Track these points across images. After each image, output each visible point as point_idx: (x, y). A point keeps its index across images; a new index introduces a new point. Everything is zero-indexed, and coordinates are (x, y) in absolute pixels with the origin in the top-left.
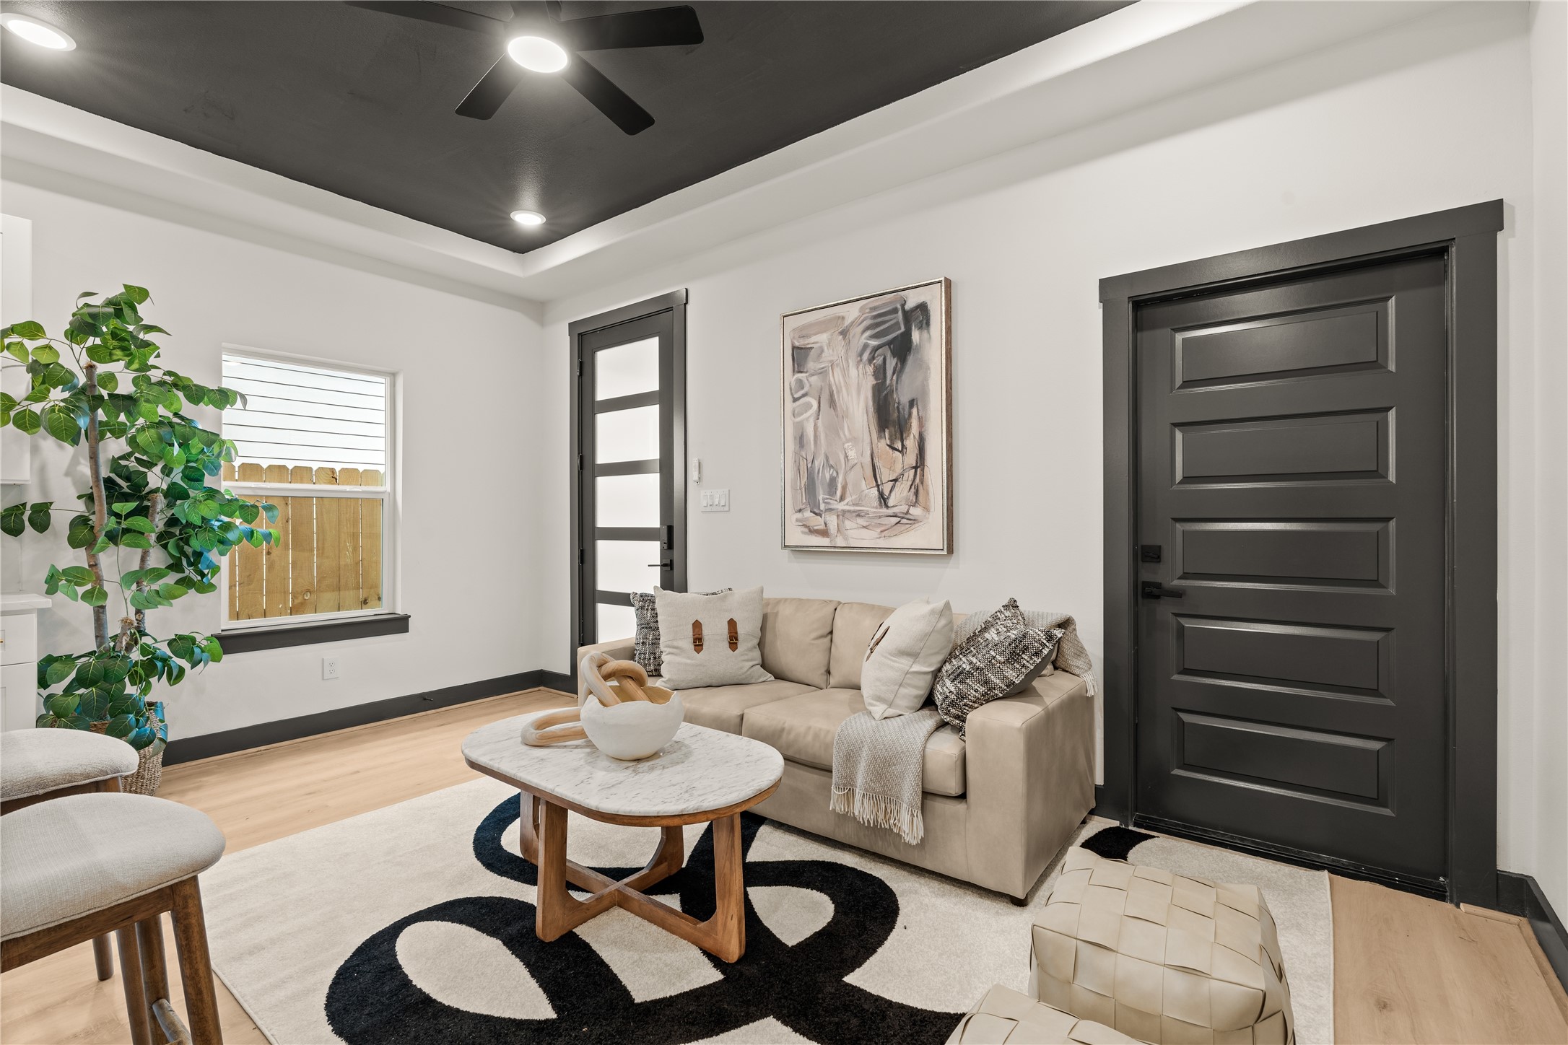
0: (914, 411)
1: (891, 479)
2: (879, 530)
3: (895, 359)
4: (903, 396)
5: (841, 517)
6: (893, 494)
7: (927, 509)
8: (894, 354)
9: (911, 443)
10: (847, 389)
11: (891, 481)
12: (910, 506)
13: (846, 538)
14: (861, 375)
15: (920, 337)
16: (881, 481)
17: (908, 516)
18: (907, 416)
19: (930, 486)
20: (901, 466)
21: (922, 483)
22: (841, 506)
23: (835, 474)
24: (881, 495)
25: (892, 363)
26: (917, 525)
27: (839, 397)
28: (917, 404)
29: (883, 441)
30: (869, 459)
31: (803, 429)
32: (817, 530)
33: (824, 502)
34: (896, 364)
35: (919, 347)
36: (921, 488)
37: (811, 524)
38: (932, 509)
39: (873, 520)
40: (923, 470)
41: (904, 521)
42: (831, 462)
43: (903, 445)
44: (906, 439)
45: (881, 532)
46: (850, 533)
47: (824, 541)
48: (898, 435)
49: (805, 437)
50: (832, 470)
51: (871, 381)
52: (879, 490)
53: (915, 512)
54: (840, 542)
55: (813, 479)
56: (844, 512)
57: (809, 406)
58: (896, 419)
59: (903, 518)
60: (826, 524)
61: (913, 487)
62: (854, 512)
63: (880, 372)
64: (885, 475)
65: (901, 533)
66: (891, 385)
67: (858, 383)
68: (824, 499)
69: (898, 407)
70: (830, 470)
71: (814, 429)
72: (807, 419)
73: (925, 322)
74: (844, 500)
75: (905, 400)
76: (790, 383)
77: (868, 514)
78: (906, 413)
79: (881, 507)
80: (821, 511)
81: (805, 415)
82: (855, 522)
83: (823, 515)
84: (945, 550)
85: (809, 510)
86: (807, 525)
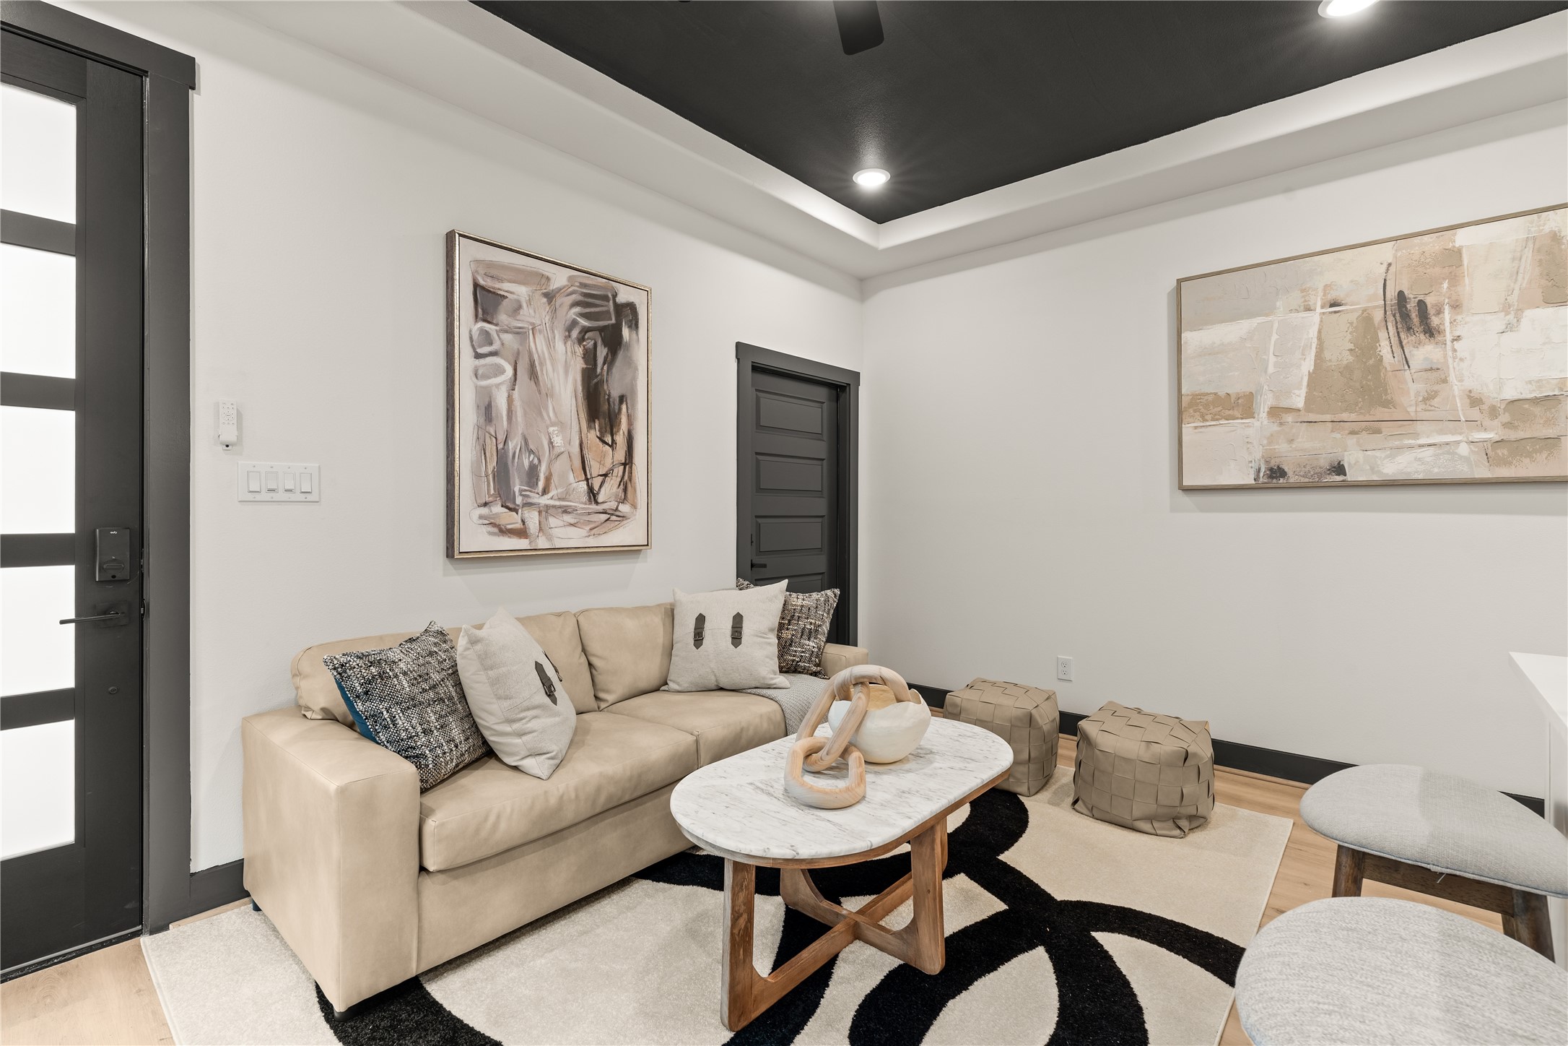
0: (624, 407)
1: (601, 473)
2: (588, 528)
3: (606, 348)
4: (614, 388)
5: (544, 513)
6: (603, 490)
7: (634, 506)
8: (605, 344)
9: (620, 439)
10: (552, 365)
11: (601, 475)
12: (619, 503)
13: (550, 538)
14: (569, 353)
15: (630, 336)
16: (591, 475)
17: (617, 513)
18: (617, 411)
19: (637, 484)
20: (611, 461)
21: (630, 481)
22: (544, 500)
23: (536, 461)
24: (591, 489)
25: (602, 352)
26: (625, 522)
27: (542, 370)
28: (626, 401)
29: (592, 432)
30: (578, 449)
31: (490, 397)
32: (511, 529)
33: (521, 495)
34: (607, 354)
35: (628, 346)
36: (629, 485)
37: (502, 522)
38: (639, 507)
39: (581, 517)
40: (631, 467)
41: (614, 518)
42: (532, 447)
43: (613, 440)
44: (616, 434)
45: (591, 529)
46: (556, 532)
47: (522, 544)
48: (608, 429)
49: (494, 409)
50: (532, 456)
51: (578, 364)
52: (588, 484)
53: (624, 508)
54: (542, 543)
55: (506, 465)
56: (547, 507)
57: (499, 371)
58: (607, 411)
59: (612, 514)
60: (523, 522)
61: (622, 483)
62: (560, 507)
63: (590, 356)
64: (595, 469)
65: (610, 530)
66: (601, 374)
67: (566, 361)
68: (521, 491)
69: (608, 400)
70: (529, 456)
71: (508, 400)
72: (498, 386)
73: (634, 322)
74: (548, 493)
75: (615, 394)
76: (470, 331)
77: (577, 510)
78: (617, 407)
79: (591, 504)
80: (518, 506)
81: (494, 379)
82: (561, 518)
83: (520, 510)
84: (647, 545)
85: (500, 504)
86: (497, 523)
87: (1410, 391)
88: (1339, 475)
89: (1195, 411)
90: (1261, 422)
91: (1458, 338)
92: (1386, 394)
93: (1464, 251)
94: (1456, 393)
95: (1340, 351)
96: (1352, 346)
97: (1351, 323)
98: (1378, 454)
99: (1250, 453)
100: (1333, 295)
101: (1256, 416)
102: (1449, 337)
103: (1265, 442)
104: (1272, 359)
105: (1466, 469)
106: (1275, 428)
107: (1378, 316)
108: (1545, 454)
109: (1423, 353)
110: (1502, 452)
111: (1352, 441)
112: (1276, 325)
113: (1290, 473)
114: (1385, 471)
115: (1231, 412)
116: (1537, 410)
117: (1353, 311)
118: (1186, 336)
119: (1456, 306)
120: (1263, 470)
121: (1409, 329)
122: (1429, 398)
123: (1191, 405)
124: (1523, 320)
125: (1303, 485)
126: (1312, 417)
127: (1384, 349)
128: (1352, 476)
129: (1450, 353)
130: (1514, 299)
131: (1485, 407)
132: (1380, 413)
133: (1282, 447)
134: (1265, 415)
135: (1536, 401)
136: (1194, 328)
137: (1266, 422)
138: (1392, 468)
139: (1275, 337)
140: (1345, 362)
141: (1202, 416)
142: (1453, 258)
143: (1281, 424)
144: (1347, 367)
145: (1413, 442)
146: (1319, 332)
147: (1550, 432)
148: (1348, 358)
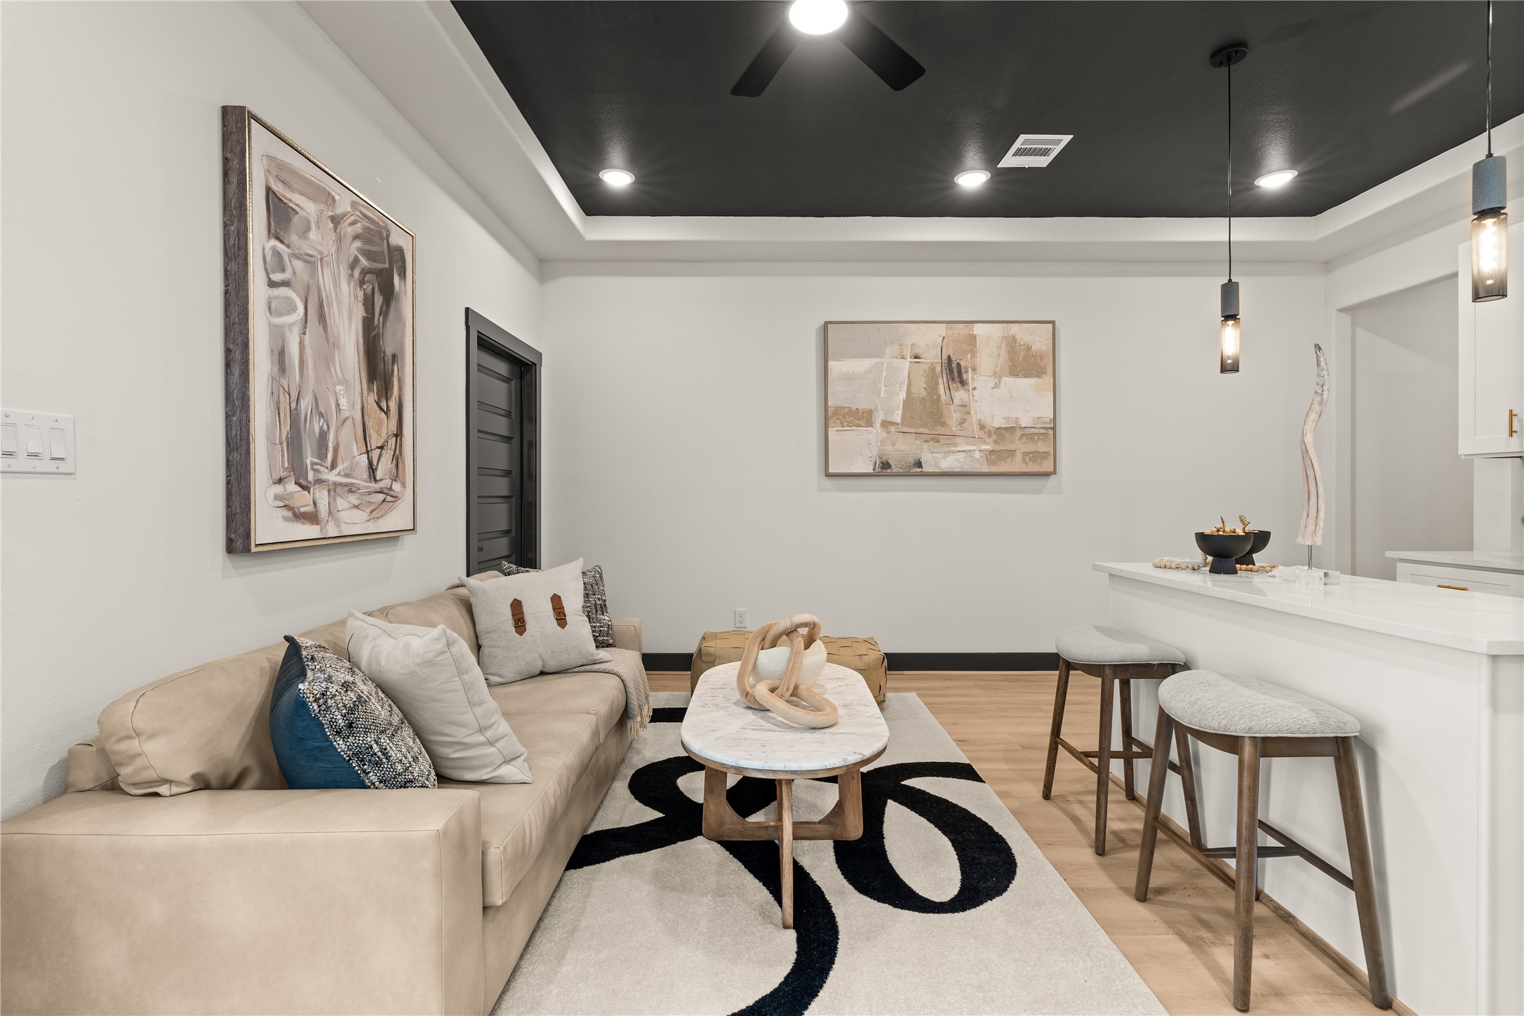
0: (396, 368)
1: (378, 445)
2: (369, 511)
3: (382, 297)
4: (387, 346)
5: (332, 492)
6: (380, 464)
7: (404, 485)
8: (381, 292)
9: (393, 405)
10: (338, 308)
11: (378, 448)
12: (392, 480)
13: (338, 525)
14: (352, 296)
15: (399, 286)
16: (371, 446)
17: (392, 493)
18: (390, 372)
19: (406, 459)
20: (386, 431)
21: (401, 455)
22: (332, 477)
23: (325, 427)
24: (371, 464)
25: (379, 300)
26: (397, 503)
28: (397, 361)
29: (371, 394)
30: (360, 416)
31: (283, 341)
32: (304, 513)
33: (313, 469)
34: (383, 304)
35: (398, 296)
36: (400, 460)
37: (296, 503)
38: (407, 486)
39: (364, 497)
40: (401, 440)
41: (389, 498)
42: (322, 409)
43: (388, 406)
44: (390, 400)
45: (371, 512)
46: (342, 515)
47: (314, 531)
48: (384, 393)
49: (287, 356)
50: (322, 420)
51: (360, 312)
52: (368, 458)
54: (332, 531)
55: (299, 429)
56: (336, 484)
57: (292, 305)
58: (383, 371)
59: (388, 494)
60: (315, 503)
61: (395, 458)
62: (346, 485)
63: (369, 304)
64: (375, 441)
65: (386, 513)
66: (378, 325)
67: (350, 306)
68: (313, 464)
69: (384, 358)
70: (319, 420)
71: (300, 347)
72: (290, 326)
73: (403, 271)
74: (336, 467)
75: (389, 352)
76: (263, 249)
77: (360, 489)
78: (390, 368)
79: (370, 482)
80: (310, 483)
81: (286, 317)
82: (347, 499)
83: (312, 489)
84: (414, 529)
85: (294, 480)
86: (291, 505)
87: (954, 416)
88: (919, 468)
89: (837, 419)
90: (876, 432)
91: (974, 389)
92: (942, 418)
93: (977, 337)
94: (974, 421)
95: (920, 389)
96: (925, 386)
97: (925, 371)
98: (938, 455)
99: (871, 451)
100: (916, 351)
101: (874, 425)
102: (971, 388)
103: (879, 444)
104: (883, 388)
105: (978, 466)
106: (885, 435)
107: (938, 368)
108: (1010, 459)
109: (960, 395)
110: (993, 457)
111: (925, 446)
112: (885, 365)
113: (893, 466)
114: (942, 466)
115: (859, 422)
116: (1007, 434)
117: (926, 363)
118: (831, 364)
119: (974, 370)
120: (878, 463)
121: (953, 379)
122: (962, 422)
123: (834, 414)
124: (1002, 383)
125: (900, 474)
126: (905, 429)
127: (941, 391)
128: (927, 468)
129: (971, 397)
130: (998, 369)
131: (986, 430)
132: (940, 430)
133: (889, 448)
134: (879, 425)
135: (1006, 429)
136: (838, 358)
137: (879, 431)
138: (947, 463)
139: (885, 373)
140: (922, 396)
141: (842, 423)
142: (972, 339)
143: (888, 432)
144: (923, 399)
145: (954, 449)
146: (909, 374)
147: (1012, 447)
148: (923, 393)
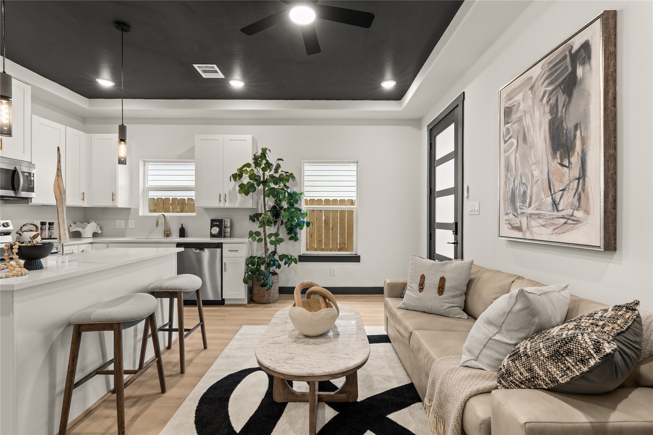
0: (578, 133)
1: (561, 189)
2: (552, 228)
3: (564, 95)
4: (569, 124)
5: (529, 218)
6: (562, 201)
7: (587, 212)
8: (564, 92)
9: (575, 159)
10: (533, 127)
11: (561, 191)
12: (574, 210)
13: (532, 234)
14: (542, 115)
15: (583, 71)
16: (554, 191)
17: (573, 218)
18: (572, 138)
19: (590, 193)
20: (568, 178)
21: (584, 191)
22: (529, 211)
23: (526, 188)
24: (554, 202)
25: (562, 98)
26: (579, 225)
27: (528, 135)
28: (580, 127)
29: (556, 161)
30: (547, 175)
31: (509, 160)
32: (516, 227)
33: (520, 208)
34: (565, 99)
35: (582, 79)
36: (582, 195)
37: (513, 223)
38: (591, 212)
39: (549, 220)
40: (584, 180)
41: (570, 222)
42: (524, 181)
43: (569, 162)
44: (572, 156)
45: (554, 229)
46: (535, 230)
47: (519, 235)
48: (566, 154)
49: (510, 165)
50: (524, 185)
51: (548, 117)
52: (552, 198)
53: (579, 214)
54: (528, 236)
55: (514, 193)
56: (531, 215)
57: (512, 144)
58: (565, 142)
59: (569, 219)
60: (520, 223)
61: (576, 194)
62: (537, 214)
63: (554, 110)
64: (557, 186)
65: (567, 231)
66: (561, 117)
67: (540, 121)
68: (520, 206)
69: (566, 133)
70: (523, 186)
71: (515, 159)
72: (511, 153)
73: (587, 57)
74: (531, 206)
75: (571, 126)
76: (503, 132)
77: (545, 216)
78: (572, 136)
79: (554, 211)
80: (518, 214)
81: (510, 150)
82: (537, 221)
83: (519, 217)
85: (512, 214)
86: (511, 223)
